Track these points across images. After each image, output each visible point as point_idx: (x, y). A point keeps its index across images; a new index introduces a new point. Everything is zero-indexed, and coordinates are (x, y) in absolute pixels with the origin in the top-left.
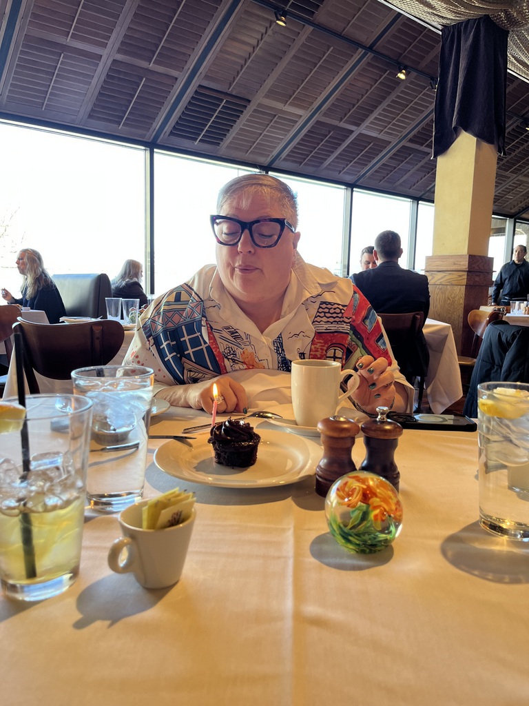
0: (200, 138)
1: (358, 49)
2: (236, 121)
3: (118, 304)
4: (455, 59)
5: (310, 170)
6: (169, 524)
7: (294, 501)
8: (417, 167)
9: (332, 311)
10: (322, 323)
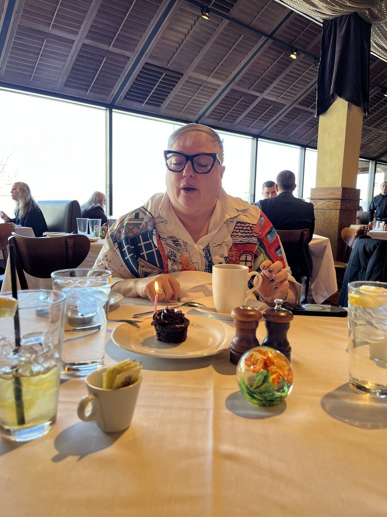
0: (146, 101)
1: (261, 36)
3: (86, 223)
4: (332, 44)
5: (226, 125)
6: (122, 385)
7: (214, 368)
8: (304, 123)
9: (245, 228)
10: (237, 237)
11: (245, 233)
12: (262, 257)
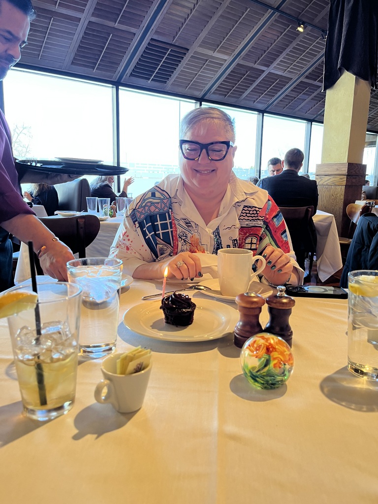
0: (152, 78)
1: (268, 9)
2: (178, 65)
3: (95, 202)
4: (340, 16)
5: (232, 101)
6: (134, 371)
7: (219, 350)
8: (311, 97)
9: (251, 212)
10: (244, 220)
11: (251, 216)
12: (267, 240)
